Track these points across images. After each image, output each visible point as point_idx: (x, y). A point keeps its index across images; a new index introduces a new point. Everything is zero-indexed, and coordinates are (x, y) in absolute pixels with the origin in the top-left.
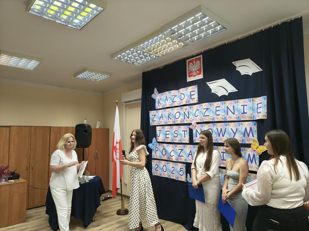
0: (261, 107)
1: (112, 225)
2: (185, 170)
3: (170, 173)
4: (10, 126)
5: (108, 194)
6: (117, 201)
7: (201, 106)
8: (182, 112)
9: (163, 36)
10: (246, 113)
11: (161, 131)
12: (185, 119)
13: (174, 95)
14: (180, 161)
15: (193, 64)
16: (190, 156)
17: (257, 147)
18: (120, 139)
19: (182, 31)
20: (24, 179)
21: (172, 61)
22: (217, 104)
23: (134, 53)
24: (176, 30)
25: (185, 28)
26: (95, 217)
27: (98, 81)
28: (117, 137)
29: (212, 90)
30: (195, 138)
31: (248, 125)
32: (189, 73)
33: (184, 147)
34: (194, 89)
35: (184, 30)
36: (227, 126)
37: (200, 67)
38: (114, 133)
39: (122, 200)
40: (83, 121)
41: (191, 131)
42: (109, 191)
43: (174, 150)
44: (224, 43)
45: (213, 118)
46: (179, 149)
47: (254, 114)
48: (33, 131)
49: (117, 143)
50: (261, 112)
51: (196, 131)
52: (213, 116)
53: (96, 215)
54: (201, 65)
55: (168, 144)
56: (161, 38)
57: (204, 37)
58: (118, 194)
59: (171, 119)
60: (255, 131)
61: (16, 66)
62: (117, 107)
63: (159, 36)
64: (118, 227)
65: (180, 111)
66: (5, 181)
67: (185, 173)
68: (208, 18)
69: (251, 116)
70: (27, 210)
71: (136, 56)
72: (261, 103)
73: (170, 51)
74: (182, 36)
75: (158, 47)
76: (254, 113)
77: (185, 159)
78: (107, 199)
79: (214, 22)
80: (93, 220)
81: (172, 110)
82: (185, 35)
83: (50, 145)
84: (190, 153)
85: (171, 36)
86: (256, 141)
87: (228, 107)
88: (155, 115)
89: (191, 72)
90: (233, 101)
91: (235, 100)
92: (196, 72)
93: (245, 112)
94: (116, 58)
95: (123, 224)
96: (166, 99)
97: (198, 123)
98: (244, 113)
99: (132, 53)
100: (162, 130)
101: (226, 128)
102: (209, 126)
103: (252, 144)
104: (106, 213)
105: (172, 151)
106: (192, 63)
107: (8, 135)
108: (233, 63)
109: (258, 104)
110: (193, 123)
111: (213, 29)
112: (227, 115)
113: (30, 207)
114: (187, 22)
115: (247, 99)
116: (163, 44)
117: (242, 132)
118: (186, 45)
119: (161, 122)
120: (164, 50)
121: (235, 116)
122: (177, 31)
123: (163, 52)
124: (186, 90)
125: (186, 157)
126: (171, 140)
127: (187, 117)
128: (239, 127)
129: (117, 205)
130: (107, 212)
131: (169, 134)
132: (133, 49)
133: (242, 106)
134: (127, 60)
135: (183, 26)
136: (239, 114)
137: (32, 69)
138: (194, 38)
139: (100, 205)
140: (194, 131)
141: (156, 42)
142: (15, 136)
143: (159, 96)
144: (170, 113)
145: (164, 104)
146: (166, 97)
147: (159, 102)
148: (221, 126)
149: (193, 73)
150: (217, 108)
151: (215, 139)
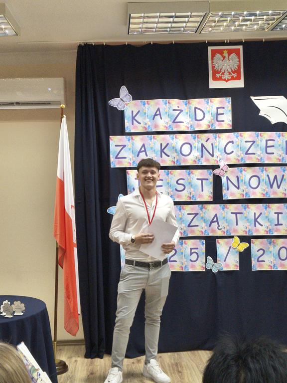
2: (204, 251)
7: (240, 135)
13: (178, 109)
15: (224, 58)
16: (215, 225)
22: (270, 136)
29: (261, 112)
30: (225, 191)
32: (214, 73)
33: (201, 209)
34: (224, 104)
36: (286, 171)
37: (239, 67)
41: (217, 179)
45: (262, 158)
46: (188, 214)
51: (228, 179)
52: (262, 155)
54: (240, 64)
59: (169, 156)
65: (191, 141)
67: (202, 257)
77: (203, 231)
81: (172, 139)
84: (214, 218)
88: (124, 146)
89: (219, 73)
92: (230, 73)
96: (156, 115)
101: (283, 176)
102: (254, 171)
106: (222, 55)
112: (286, 154)
124: (208, 103)
125: (205, 227)
127: (210, 154)
131: (162, 186)
140: (224, 180)
143: (135, 105)
144: (168, 144)
145: (149, 123)
146: (159, 109)
147: (133, 118)
148: (275, 171)
149: (223, 73)
150: (268, 142)
151: (265, 193)
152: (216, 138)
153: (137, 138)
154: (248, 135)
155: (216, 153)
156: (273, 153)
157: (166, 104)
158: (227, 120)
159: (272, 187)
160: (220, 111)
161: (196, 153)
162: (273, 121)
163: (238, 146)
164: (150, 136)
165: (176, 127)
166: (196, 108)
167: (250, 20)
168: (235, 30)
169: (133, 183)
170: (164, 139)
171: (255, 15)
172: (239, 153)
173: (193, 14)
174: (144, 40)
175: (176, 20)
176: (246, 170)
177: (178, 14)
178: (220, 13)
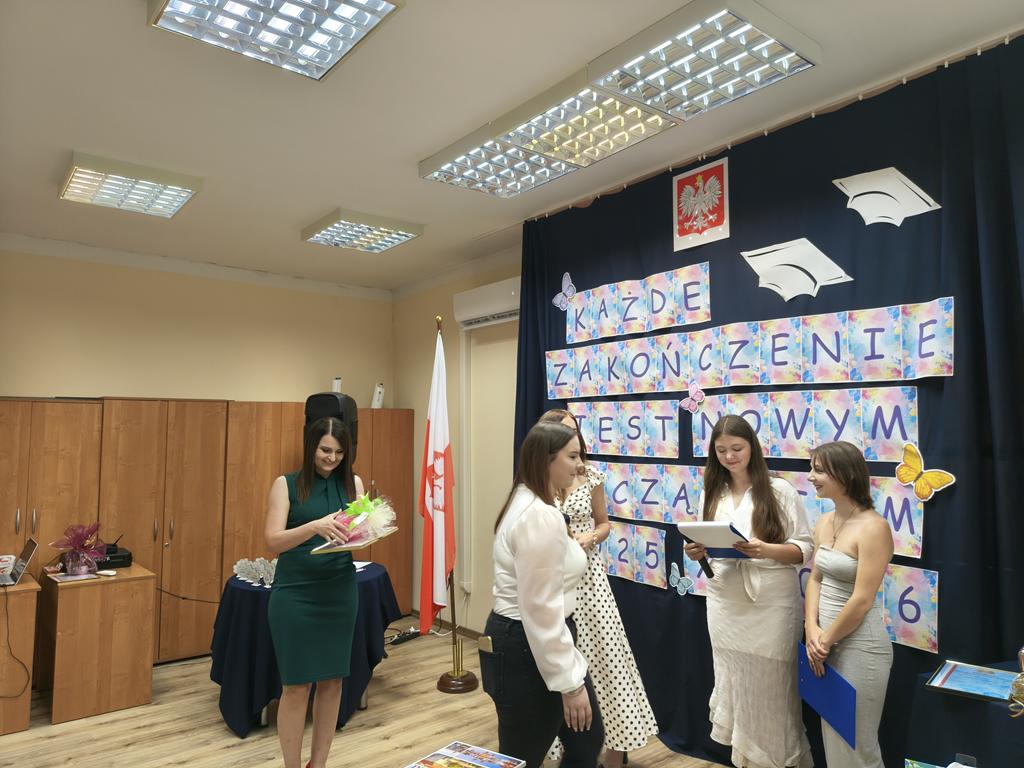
0: (932, 336)
1: (424, 722)
2: (663, 551)
3: (613, 558)
4: (102, 399)
5: (411, 623)
6: (440, 645)
7: (722, 332)
8: (656, 355)
9: (595, 95)
10: (882, 357)
11: (585, 417)
12: (664, 377)
13: (629, 296)
14: (646, 519)
15: (697, 189)
16: (682, 504)
17: (916, 475)
18: (447, 444)
19: (658, 76)
20: (145, 566)
21: (623, 182)
22: (780, 327)
23: (496, 155)
24: (638, 72)
25: (669, 63)
26: (368, 697)
27: (376, 251)
28: (439, 438)
29: (760, 279)
30: (697, 441)
31: (888, 397)
32: (681, 223)
33: (662, 473)
34: (696, 278)
35: (665, 70)
36: (813, 401)
37: (721, 199)
38: (429, 422)
39: (455, 642)
40: (331, 386)
41: (685, 418)
42: (413, 613)
43: (626, 483)
44: (806, 115)
45: (764, 375)
46: (643, 480)
47: (909, 360)
48: (172, 414)
49: (436, 455)
50: (932, 354)
51: (704, 416)
52: (765, 368)
53: (370, 689)
54: (722, 194)
55: (606, 461)
56: (587, 103)
57: (735, 93)
58: (441, 624)
59: (618, 378)
60: (913, 419)
61: (119, 205)
62: (439, 336)
63: (581, 94)
64: (443, 732)
65: (648, 350)
66: (90, 572)
67: (663, 561)
68: (748, 27)
69: (898, 367)
70: (155, 665)
71: (503, 168)
72: (934, 322)
73: (618, 145)
74: (658, 94)
75: (576, 132)
76: (909, 356)
77: (664, 513)
78: (405, 638)
79: (772, 41)
80: (363, 706)
81: (622, 349)
82: (667, 87)
83: (228, 462)
84: (680, 493)
85: (622, 93)
86: (916, 455)
87: (816, 338)
88: (564, 365)
89: (687, 219)
90: (835, 314)
91: (843, 313)
92: (706, 216)
93: (876, 354)
94: (436, 174)
95: (460, 724)
96: (601, 311)
97: (709, 392)
98: (873, 356)
99: (490, 155)
100: (587, 413)
101: (808, 410)
102: (748, 401)
103: (897, 464)
104: (404, 685)
105: (620, 485)
106: (693, 186)
107: (97, 426)
108: (836, 182)
109: (922, 326)
110: (694, 389)
111: (767, 66)
112: (815, 362)
113: (164, 658)
114: (675, 43)
115: (885, 308)
116: (592, 123)
117: (866, 421)
118: (672, 123)
119: (585, 389)
120: (595, 143)
121: (840, 366)
122: (643, 77)
123: (593, 152)
124: (671, 279)
125: (667, 507)
126: (618, 448)
127: (674, 371)
128: (856, 406)
129: (438, 660)
130: (406, 681)
131: (610, 429)
132: (491, 142)
133: (866, 331)
134: (472, 181)
135: (664, 59)
136: (855, 359)
137: (169, 213)
138: (702, 100)
139: (386, 656)
140: (696, 419)
141: (568, 114)
142: (116, 429)
143: (580, 299)
144: (616, 358)
145: (594, 326)
146: (603, 302)
147: (577, 320)
148: (791, 400)
149: (695, 220)
150: (777, 340)
151: (769, 446)
152: (685, 341)
153: (581, 351)
154: (734, 330)
155: (686, 369)
156: (786, 363)
157: (612, 291)
158: (703, 301)
159: (784, 436)
160: (691, 290)
161: (655, 371)
162: (787, 295)
163: (719, 352)
164: (595, 346)
165: (627, 327)
172: (723, 366)
174: (591, 195)
176: (732, 399)
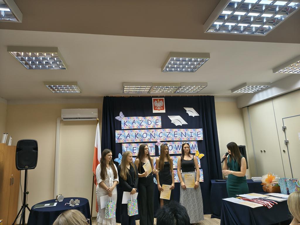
0: (200, 134)
7: (165, 130)
11: (128, 147)
12: (151, 138)
13: (141, 120)
17: (198, 155)
22: (176, 130)
29: (172, 121)
31: (194, 143)
34: (158, 119)
37: (163, 105)
41: (157, 147)
44: (179, 96)
50: (200, 137)
52: (173, 137)
59: (138, 138)
60: (197, 146)
65: (147, 132)
69: (195, 138)
86: (198, 152)
87: (182, 133)
88: (121, 134)
90: (185, 129)
92: (160, 108)
93: (192, 136)
96: (133, 122)
102: (170, 143)
106: (157, 101)
108: (184, 108)
109: (198, 132)
110: (158, 141)
112: (182, 137)
115: (192, 129)
119: (128, 140)
121: (186, 138)
124: (152, 118)
127: (154, 137)
131: (136, 150)
133: (190, 132)
143: (125, 119)
144: (138, 133)
145: (131, 126)
146: (134, 120)
147: (125, 124)
148: (178, 143)
149: (158, 108)
150: (175, 133)
151: (174, 152)
152: (156, 131)
153: (126, 131)
154: (167, 130)
155: (156, 137)
156: (177, 137)
157: (137, 118)
158: (160, 125)
159: (177, 150)
160: (157, 121)
161: (148, 137)
162: (177, 125)
163: (164, 134)
164: (131, 130)
165: (141, 127)
166: (148, 120)
167: (167, 89)
168: (161, 93)
169: (124, 149)
170: (136, 132)
171: (169, 88)
172: (165, 137)
173: (147, 87)
174: (129, 95)
175: (141, 88)
177: (141, 87)
178: (156, 87)
